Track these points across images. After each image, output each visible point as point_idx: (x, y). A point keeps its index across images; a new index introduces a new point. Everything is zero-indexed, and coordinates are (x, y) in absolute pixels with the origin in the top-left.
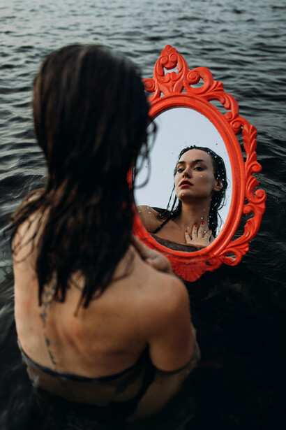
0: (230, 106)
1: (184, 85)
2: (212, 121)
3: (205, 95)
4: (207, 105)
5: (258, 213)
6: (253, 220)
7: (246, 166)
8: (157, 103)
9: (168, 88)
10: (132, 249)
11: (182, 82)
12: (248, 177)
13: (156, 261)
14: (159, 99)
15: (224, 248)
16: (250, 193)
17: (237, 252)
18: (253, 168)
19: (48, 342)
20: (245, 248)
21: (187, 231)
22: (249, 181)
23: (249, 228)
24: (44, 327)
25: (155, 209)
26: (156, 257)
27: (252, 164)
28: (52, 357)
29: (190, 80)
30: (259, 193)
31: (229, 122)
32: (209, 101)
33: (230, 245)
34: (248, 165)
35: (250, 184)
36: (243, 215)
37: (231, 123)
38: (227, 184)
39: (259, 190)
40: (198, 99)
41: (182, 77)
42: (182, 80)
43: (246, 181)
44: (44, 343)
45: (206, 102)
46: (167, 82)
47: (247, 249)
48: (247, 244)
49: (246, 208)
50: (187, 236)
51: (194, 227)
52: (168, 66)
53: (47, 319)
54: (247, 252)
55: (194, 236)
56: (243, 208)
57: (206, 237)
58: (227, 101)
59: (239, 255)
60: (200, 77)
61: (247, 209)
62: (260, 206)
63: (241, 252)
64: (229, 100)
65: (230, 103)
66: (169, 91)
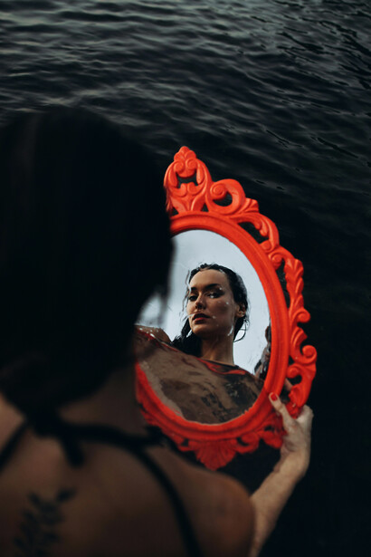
0: (268, 233)
1: (207, 201)
3: (235, 216)
4: (238, 229)
6: (300, 387)
7: (290, 313)
9: (184, 204)
11: (203, 197)
12: (293, 328)
16: (296, 350)
18: (300, 316)
22: (294, 333)
23: (295, 397)
27: (299, 311)
29: (214, 196)
30: (308, 350)
31: (267, 254)
32: (239, 225)
34: (293, 313)
35: (296, 338)
37: (270, 256)
39: (308, 347)
40: (224, 222)
41: (204, 190)
43: (291, 333)
45: (236, 225)
46: (183, 197)
49: (290, 371)
56: (287, 369)
58: (264, 228)
61: (293, 371)
62: (310, 368)
64: (267, 225)
65: (268, 228)
66: (186, 208)
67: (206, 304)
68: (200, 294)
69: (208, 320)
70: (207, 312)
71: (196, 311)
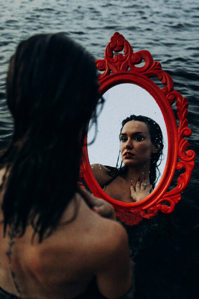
0: (166, 81)
1: (129, 64)
2: (151, 94)
3: (146, 72)
4: (148, 81)
5: (189, 169)
6: (185, 175)
7: (179, 130)
8: (107, 79)
9: (116, 67)
10: (78, 196)
11: (127, 62)
12: (180, 140)
13: (102, 208)
14: (109, 76)
15: (161, 197)
16: (182, 153)
17: (171, 201)
18: (185, 132)
19: (13, 275)
20: (178, 197)
21: (132, 185)
22: (181, 143)
23: (181, 181)
24: (10, 263)
25: (106, 166)
26: (102, 204)
27: (185, 129)
28: (17, 287)
29: (134, 61)
30: (189, 153)
31: (165, 95)
32: (149, 78)
33: (165, 195)
34: (181, 130)
35: (182, 146)
36: (176, 170)
37: (167, 96)
38: (163, 146)
39: (189, 151)
40: (140, 76)
41: (128, 58)
42: (128, 61)
43: (179, 143)
44: (10, 276)
45: (147, 78)
46: (116, 63)
47: (179, 198)
48: (180, 195)
49: (178, 165)
50: (132, 188)
51: (138, 182)
52: (116, 49)
53: (12, 257)
54: (179, 201)
55: (137, 189)
56: (176, 165)
57: (146, 190)
58: (164, 79)
59: (173, 203)
60: (142, 59)
61: (180, 166)
62: (191, 163)
63: (174, 201)
64: (166, 77)
65: (166, 79)
66: (117, 69)
67: (133, 146)
68: (129, 138)
69: (134, 157)
70: (133, 151)
71: (126, 151)
